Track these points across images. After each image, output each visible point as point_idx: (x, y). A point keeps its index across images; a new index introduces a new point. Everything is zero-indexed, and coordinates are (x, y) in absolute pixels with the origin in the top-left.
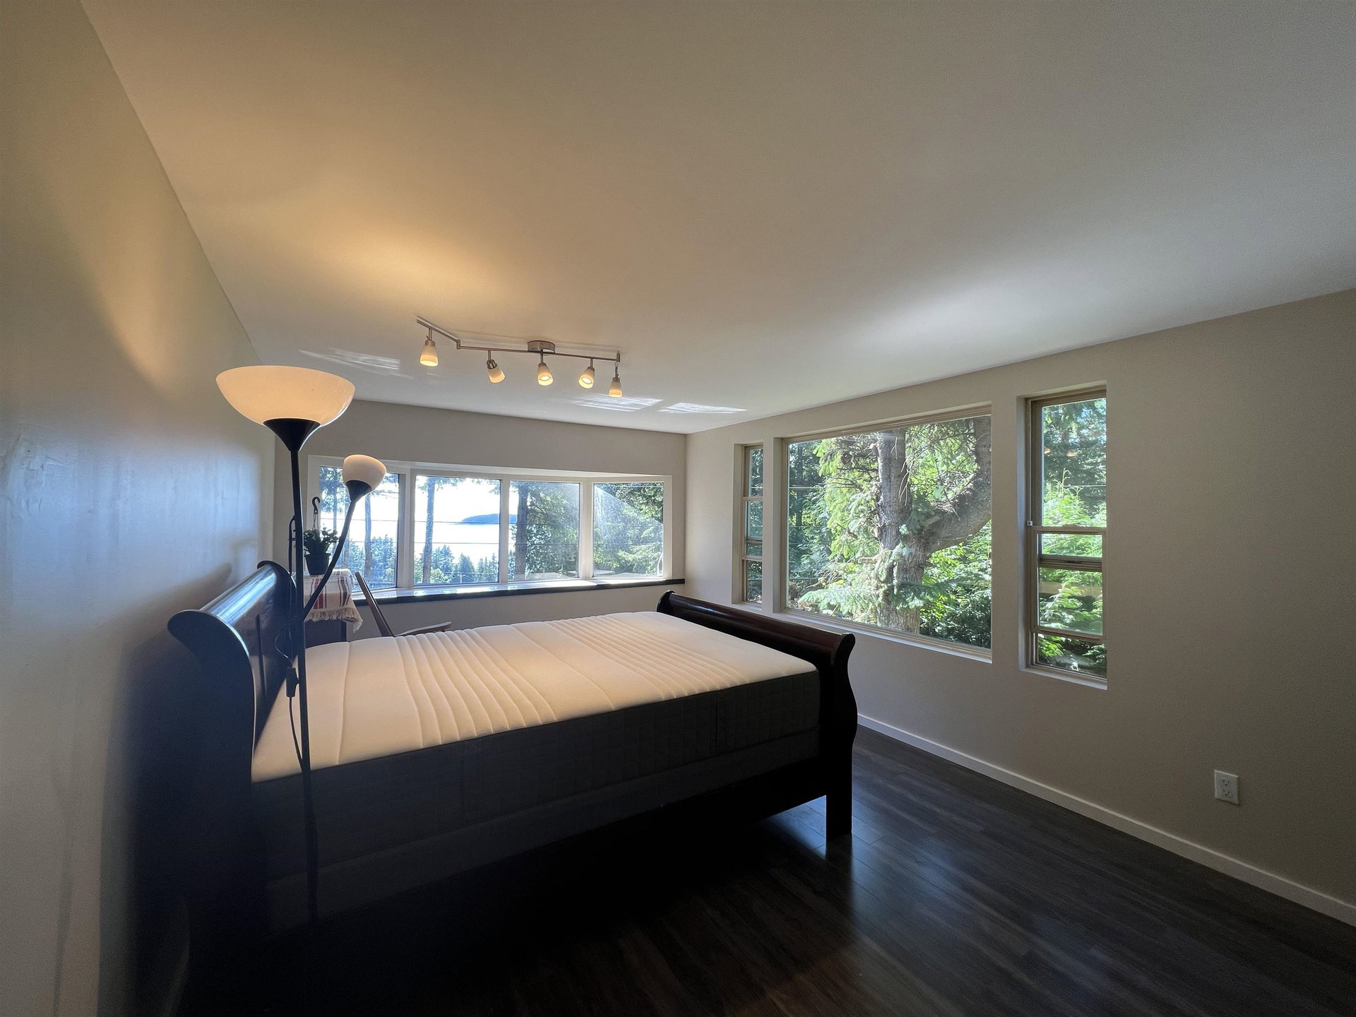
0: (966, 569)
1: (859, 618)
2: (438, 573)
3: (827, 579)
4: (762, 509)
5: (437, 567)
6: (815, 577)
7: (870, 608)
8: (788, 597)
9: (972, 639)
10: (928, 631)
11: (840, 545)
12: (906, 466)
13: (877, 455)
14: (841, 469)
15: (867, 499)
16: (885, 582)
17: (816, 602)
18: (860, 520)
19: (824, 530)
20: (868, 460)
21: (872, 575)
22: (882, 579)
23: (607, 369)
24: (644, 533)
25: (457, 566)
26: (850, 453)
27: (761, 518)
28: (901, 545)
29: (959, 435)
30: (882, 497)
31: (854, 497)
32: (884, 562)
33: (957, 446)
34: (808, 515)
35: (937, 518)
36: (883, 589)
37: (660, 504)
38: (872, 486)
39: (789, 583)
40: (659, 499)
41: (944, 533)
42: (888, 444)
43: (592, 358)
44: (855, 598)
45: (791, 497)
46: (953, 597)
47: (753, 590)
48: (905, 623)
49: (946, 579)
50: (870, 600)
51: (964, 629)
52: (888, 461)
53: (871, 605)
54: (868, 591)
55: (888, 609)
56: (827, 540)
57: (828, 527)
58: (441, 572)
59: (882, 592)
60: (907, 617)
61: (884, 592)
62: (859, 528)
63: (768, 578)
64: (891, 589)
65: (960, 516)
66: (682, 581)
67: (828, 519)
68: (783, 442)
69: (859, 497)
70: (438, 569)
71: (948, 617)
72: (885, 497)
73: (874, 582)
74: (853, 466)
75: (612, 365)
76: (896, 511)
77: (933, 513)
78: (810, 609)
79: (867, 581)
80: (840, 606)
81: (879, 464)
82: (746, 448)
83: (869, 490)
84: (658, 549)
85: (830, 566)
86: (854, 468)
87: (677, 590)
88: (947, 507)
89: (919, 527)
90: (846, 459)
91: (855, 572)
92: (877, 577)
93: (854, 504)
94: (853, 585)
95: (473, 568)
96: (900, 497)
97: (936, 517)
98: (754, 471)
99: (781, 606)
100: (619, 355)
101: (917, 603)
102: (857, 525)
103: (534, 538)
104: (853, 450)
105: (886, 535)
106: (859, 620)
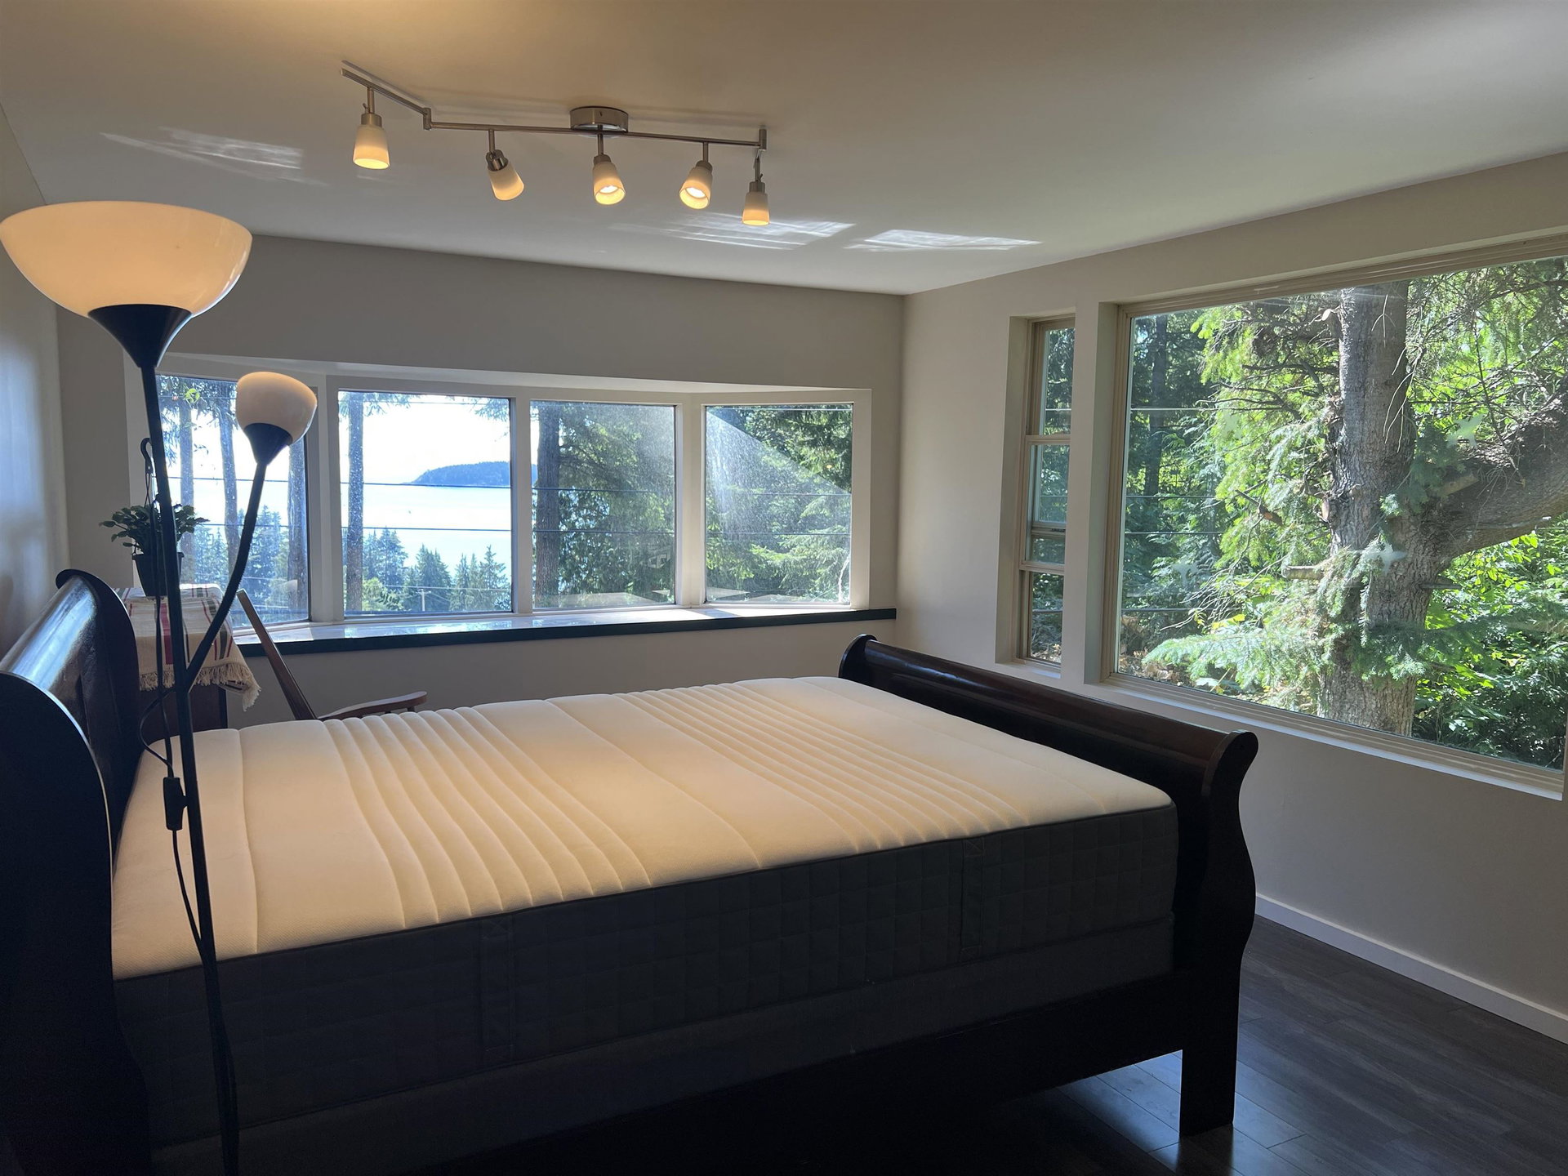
0: (1532, 593)
1: (1275, 699)
2: (377, 588)
3: (1208, 612)
4: (1067, 455)
5: (372, 575)
6: (1183, 605)
7: (1302, 677)
8: (1119, 649)
9: (1534, 746)
10: (1431, 731)
11: (1243, 539)
12: (1405, 361)
13: (1338, 335)
14: (1252, 368)
15: (1310, 435)
16: (1342, 618)
17: (1183, 660)
18: (1291, 483)
19: (1208, 503)
20: (1316, 348)
21: (1311, 603)
22: (1333, 614)
23: (735, 163)
24: (809, 507)
25: (412, 575)
26: (1277, 331)
27: (1064, 474)
28: (1381, 538)
29: (1536, 286)
30: (1343, 432)
31: (1279, 432)
32: (1341, 576)
33: (1531, 312)
34: (1174, 468)
35: (1471, 478)
36: (1334, 636)
37: (845, 445)
38: (1321, 405)
39: (1121, 620)
40: (841, 433)
41: (1484, 513)
42: (1365, 311)
43: (706, 142)
44: (1269, 655)
45: (1137, 427)
46: (1497, 655)
47: (1043, 632)
48: (1381, 709)
49: (1485, 613)
50: (1303, 659)
51: (1518, 725)
52: (1361, 351)
53: (1304, 670)
54: (1300, 639)
55: (1342, 679)
56: (1214, 524)
57: (1217, 497)
58: (381, 585)
59: (1330, 643)
60: (1385, 696)
61: (1336, 641)
62: (1289, 500)
63: (1076, 609)
64: (1352, 636)
65: (1525, 475)
66: (889, 614)
67: (1219, 480)
68: (1120, 315)
69: (1292, 431)
70: (375, 579)
71: (1481, 699)
72: (1349, 432)
73: (1314, 620)
74: (1280, 361)
75: (747, 156)
76: (1374, 465)
77: (1461, 468)
78: (1168, 675)
79: (1299, 618)
80: (1234, 670)
81: (1342, 355)
82: (1038, 327)
83: (1316, 415)
84: (840, 542)
85: (1220, 584)
86: (1284, 365)
87: (880, 631)
88: (1495, 455)
89: (1425, 499)
90: (1263, 345)
91: (1272, 598)
92: (1322, 609)
93: (1279, 450)
94: (1267, 626)
95: (447, 578)
96: (1387, 431)
97: (1467, 478)
98: (1054, 367)
99: (1102, 670)
100: (763, 133)
101: (1411, 666)
102: (1284, 495)
103: (574, 517)
104: (1281, 323)
105: (1348, 517)
106: (1274, 702)
